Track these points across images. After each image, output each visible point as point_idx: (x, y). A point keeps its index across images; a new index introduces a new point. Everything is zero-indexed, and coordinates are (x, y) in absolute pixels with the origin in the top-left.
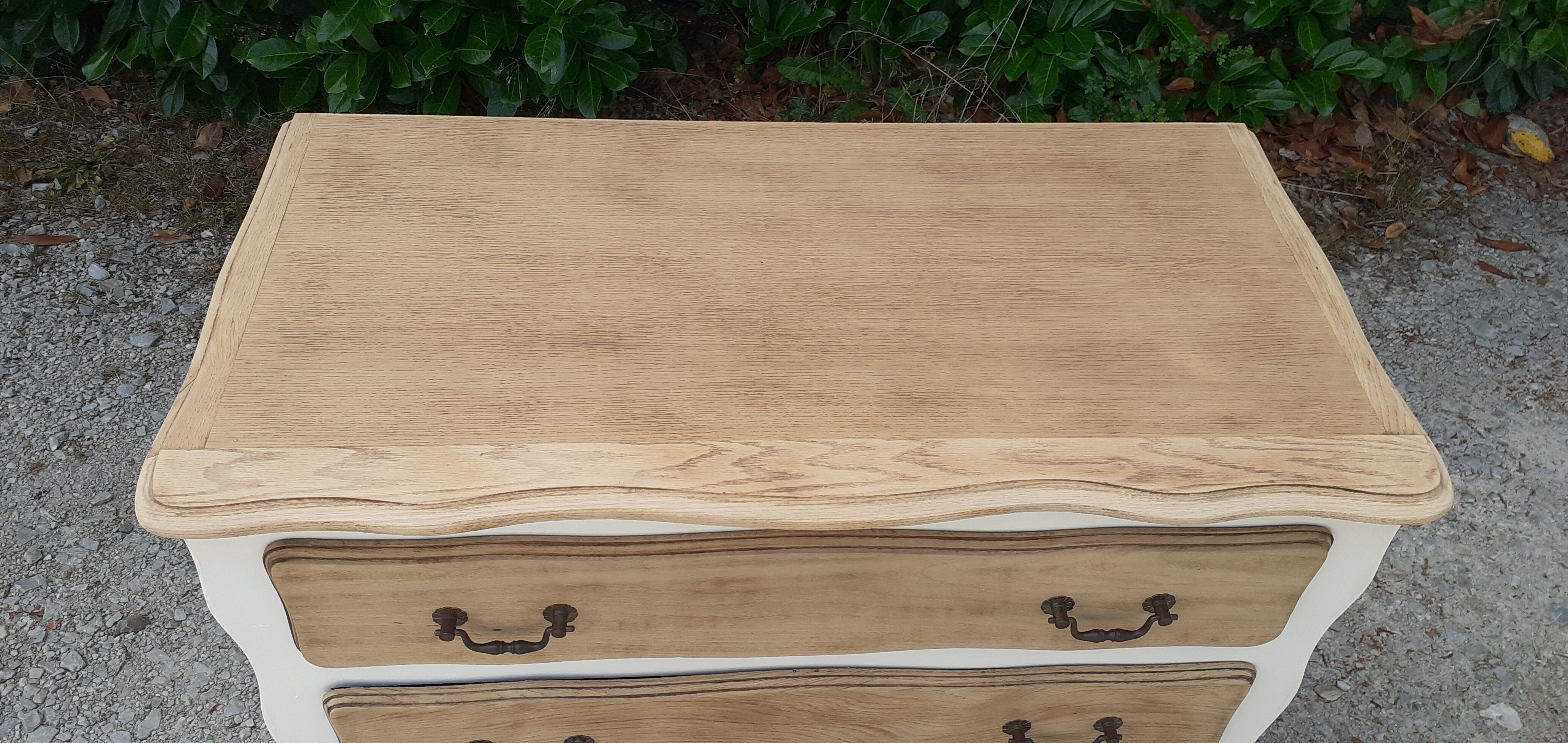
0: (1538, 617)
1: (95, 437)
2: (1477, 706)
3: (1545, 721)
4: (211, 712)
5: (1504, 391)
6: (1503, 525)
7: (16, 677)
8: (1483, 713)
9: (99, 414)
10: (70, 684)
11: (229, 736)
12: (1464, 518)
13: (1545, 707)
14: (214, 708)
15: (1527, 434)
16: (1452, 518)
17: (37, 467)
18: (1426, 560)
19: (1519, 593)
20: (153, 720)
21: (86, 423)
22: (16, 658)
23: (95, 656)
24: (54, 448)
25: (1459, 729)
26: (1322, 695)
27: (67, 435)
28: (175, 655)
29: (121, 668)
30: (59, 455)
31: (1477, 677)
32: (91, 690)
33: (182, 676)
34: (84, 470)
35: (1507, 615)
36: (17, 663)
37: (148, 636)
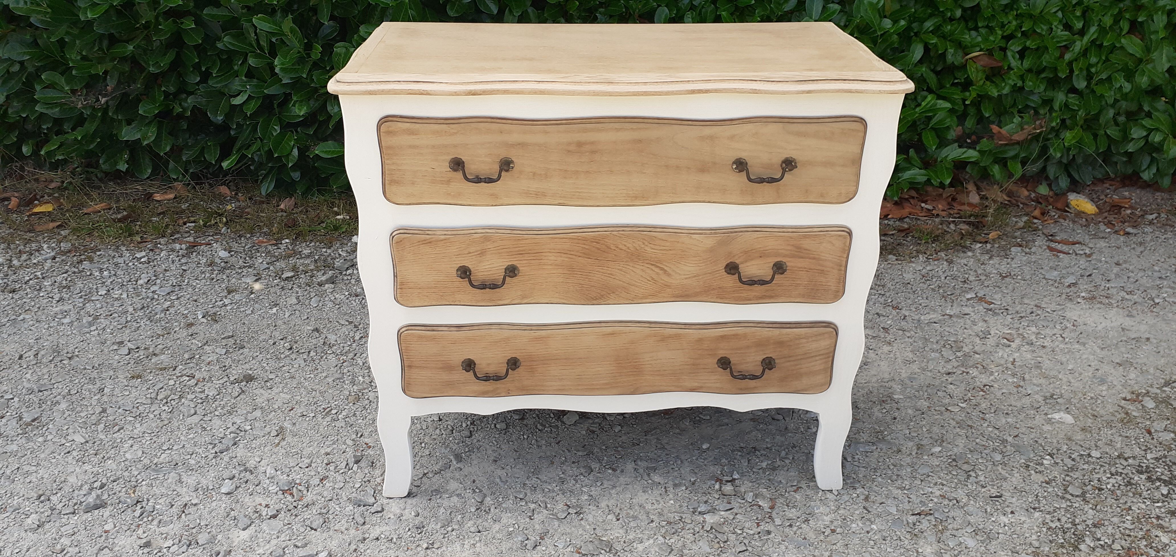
0: (1085, 381)
1: (223, 314)
2: (1046, 414)
3: (1089, 420)
4: (290, 411)
5: (1064, 296)
6: (1062, 346)
7: (181, 397)
8: (1049, 416)
9: (226, 306)
10: (210, 401)
11: (300, 419)
12: (1038, 343)
13: (1089, 415)
14: (292, 409)
15: (1079, 313)
16: (1030, 342)
17: (191, 325)
18: (1014, 359)
19: (1072, 372)
20: (258, 413)
21: (218, 309)
22: (180, 392)
23: (224, 391)
24: (200, 317)
25: (1035, 422)
26: (949, 408)
27: (207, 312)
28: (269, 391)
29: (239, 395)
30: (204, 320)
31: (1046, 403)
32: (222, 403)
33: (273, 398)
34: (217, 326)
35: (1065, 380)
36: (180, 393)
37: (254, 384)
